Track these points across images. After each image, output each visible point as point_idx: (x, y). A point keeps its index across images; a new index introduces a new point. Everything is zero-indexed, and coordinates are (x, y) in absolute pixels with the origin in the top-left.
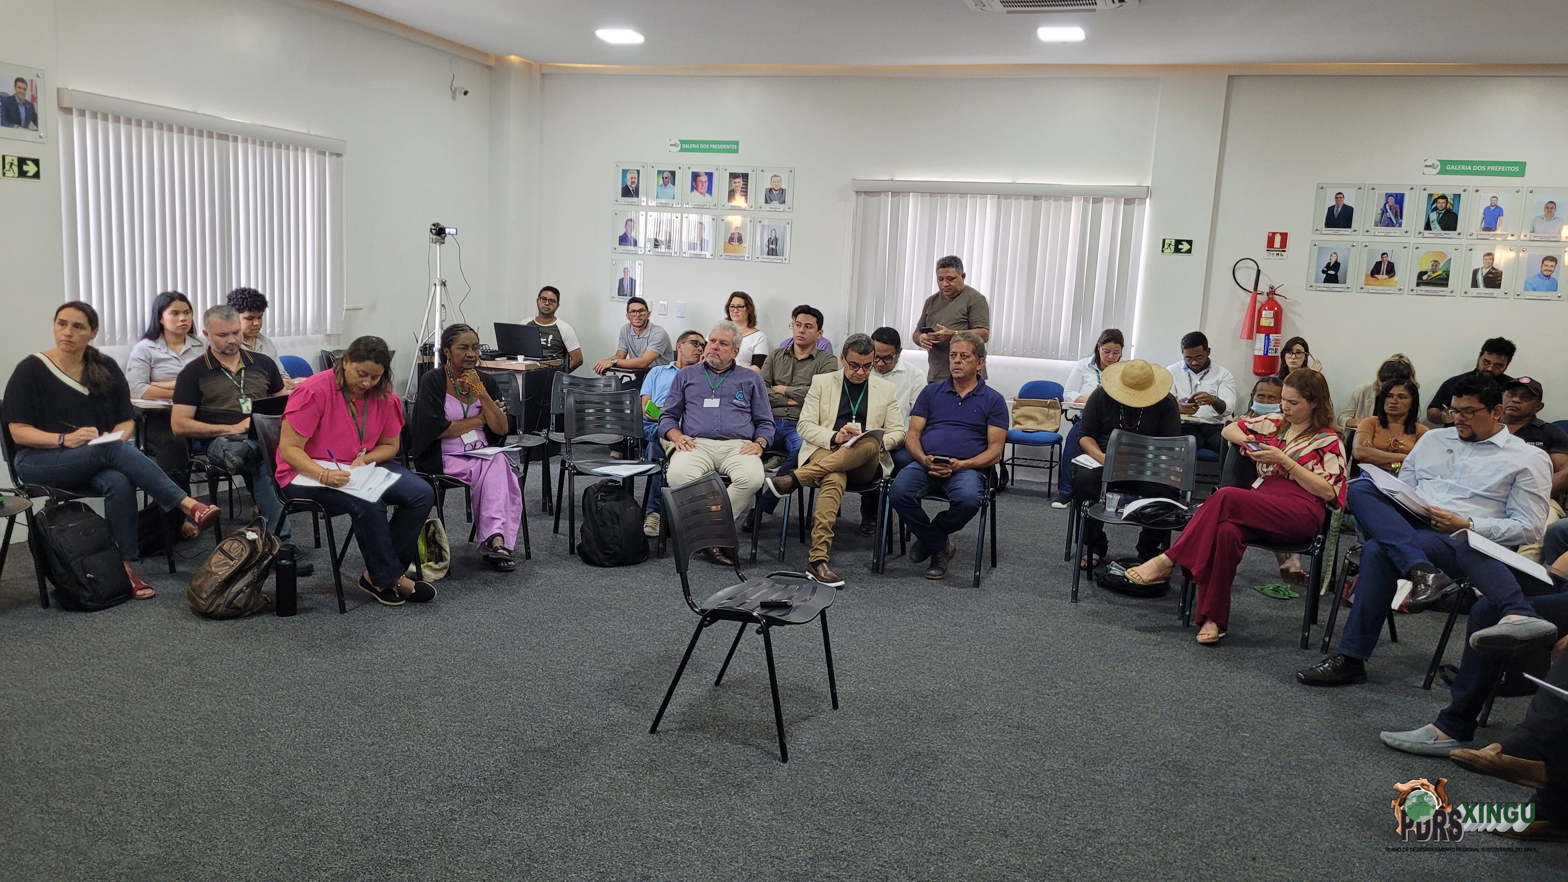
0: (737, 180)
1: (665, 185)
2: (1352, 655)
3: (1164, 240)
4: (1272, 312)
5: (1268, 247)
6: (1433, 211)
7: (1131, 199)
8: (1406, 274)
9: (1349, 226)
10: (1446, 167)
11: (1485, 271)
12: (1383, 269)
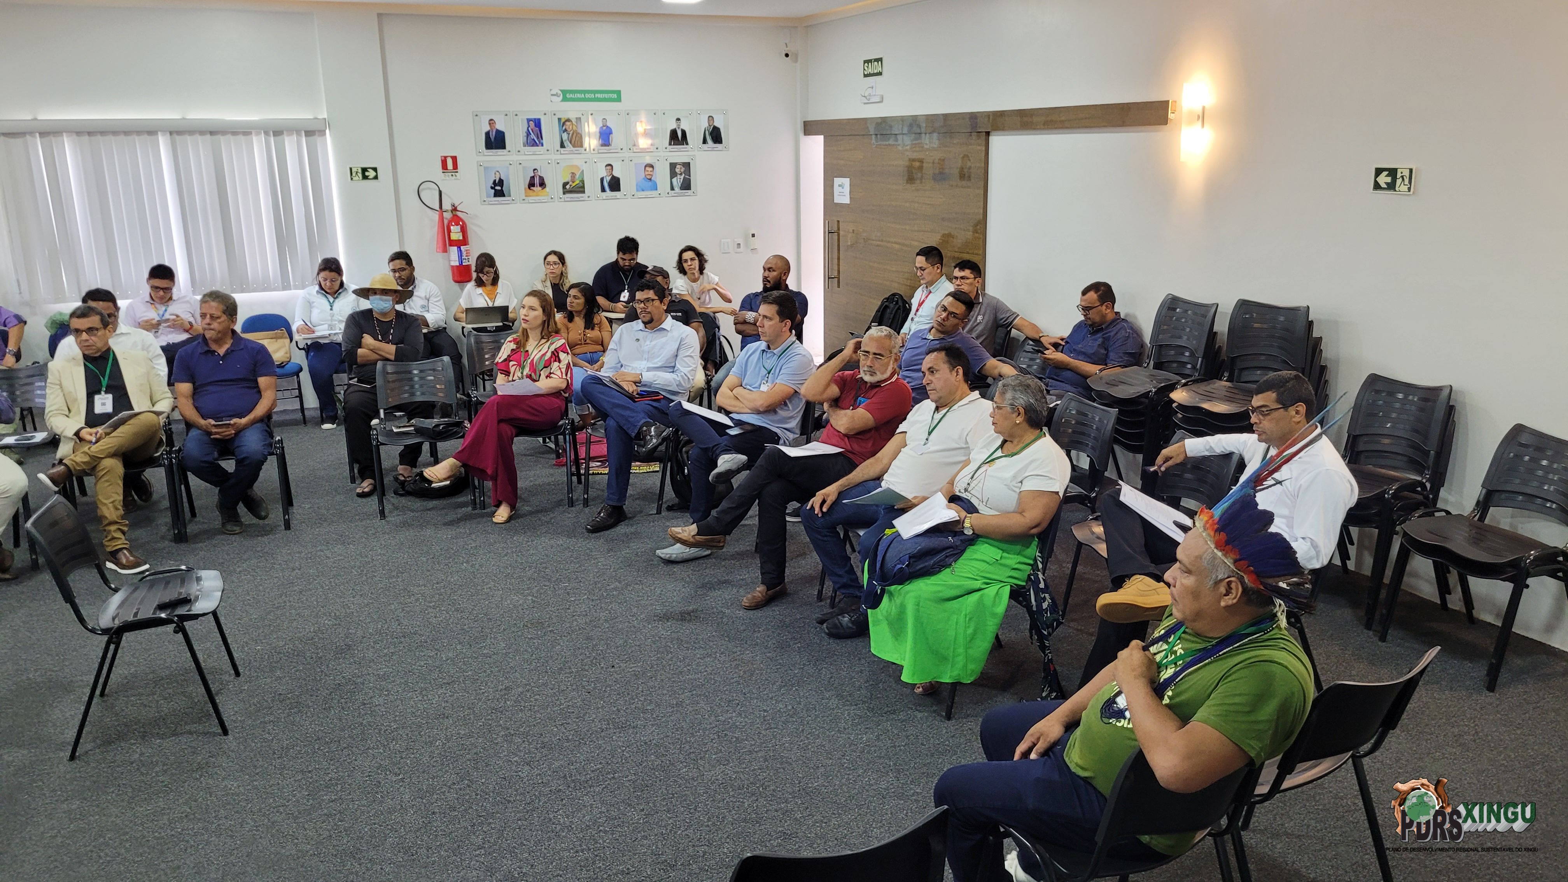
5: (443, 169)
6: (564, 132)
9: (504, 147)
10: (567, 95)
11: (609, 178)
12: (536, 183)
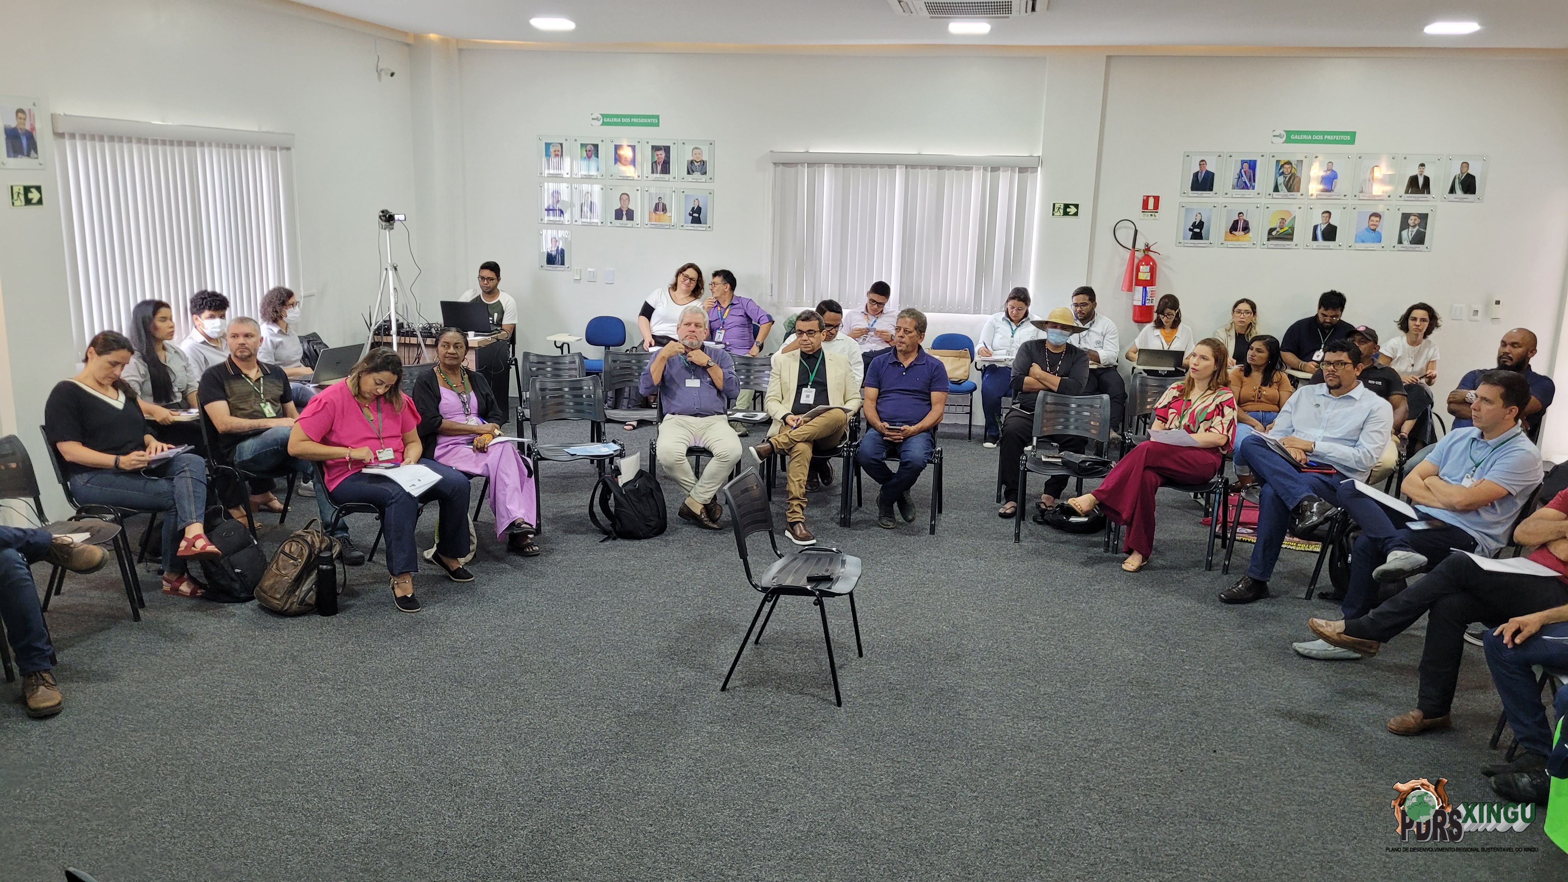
0: (659, 153)
1: (589, 157)
2: (1257, 578)
3: (1054, 205)
4: (1148, 267)
5: (1143, 208)
6: (1280, 175)
7: (1025, 169)
8: (1259, 230)
9: (1211, 189)
10: (1291, 137)
11: (1324, 227)
12: (1239, 226)
